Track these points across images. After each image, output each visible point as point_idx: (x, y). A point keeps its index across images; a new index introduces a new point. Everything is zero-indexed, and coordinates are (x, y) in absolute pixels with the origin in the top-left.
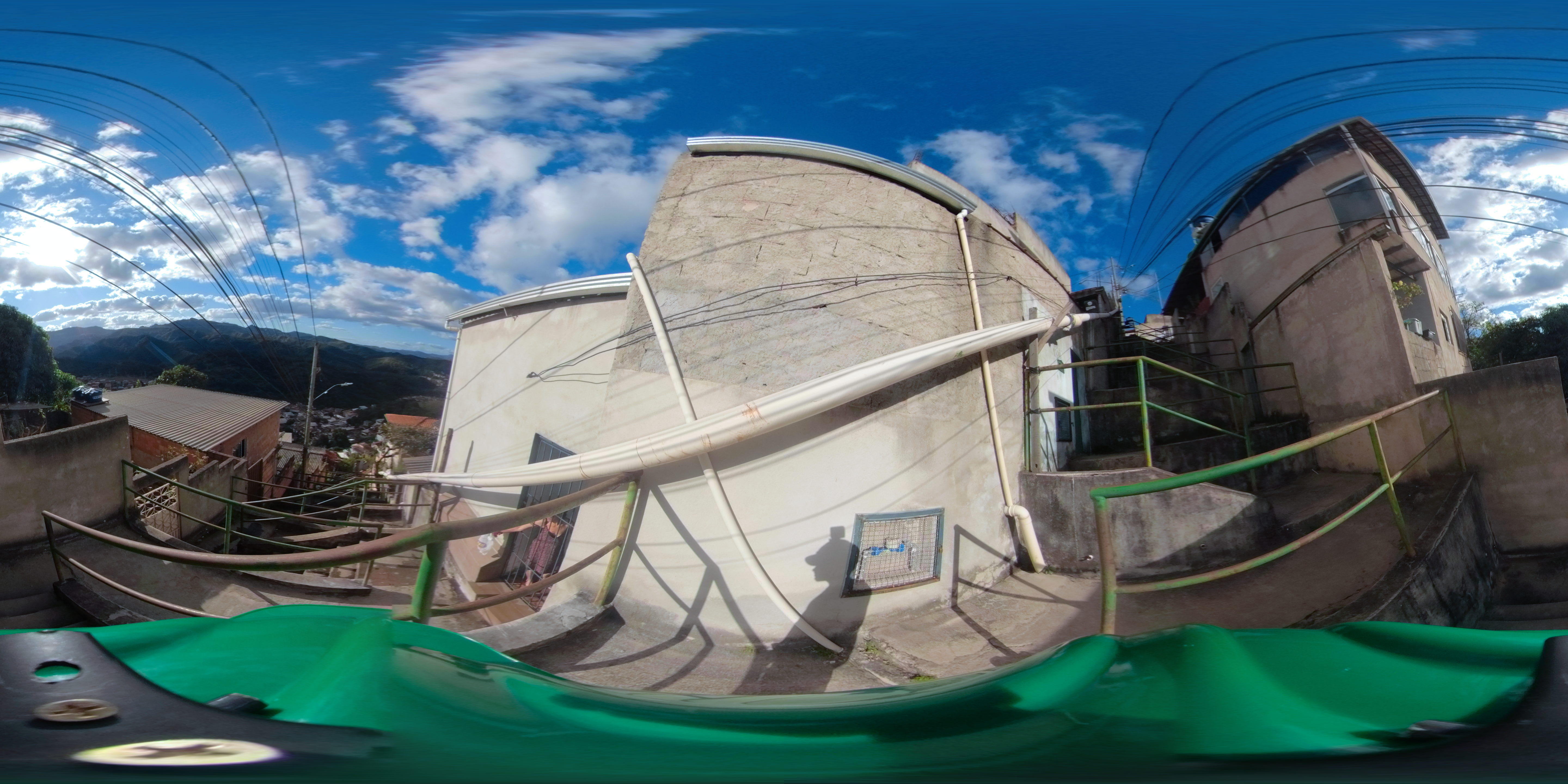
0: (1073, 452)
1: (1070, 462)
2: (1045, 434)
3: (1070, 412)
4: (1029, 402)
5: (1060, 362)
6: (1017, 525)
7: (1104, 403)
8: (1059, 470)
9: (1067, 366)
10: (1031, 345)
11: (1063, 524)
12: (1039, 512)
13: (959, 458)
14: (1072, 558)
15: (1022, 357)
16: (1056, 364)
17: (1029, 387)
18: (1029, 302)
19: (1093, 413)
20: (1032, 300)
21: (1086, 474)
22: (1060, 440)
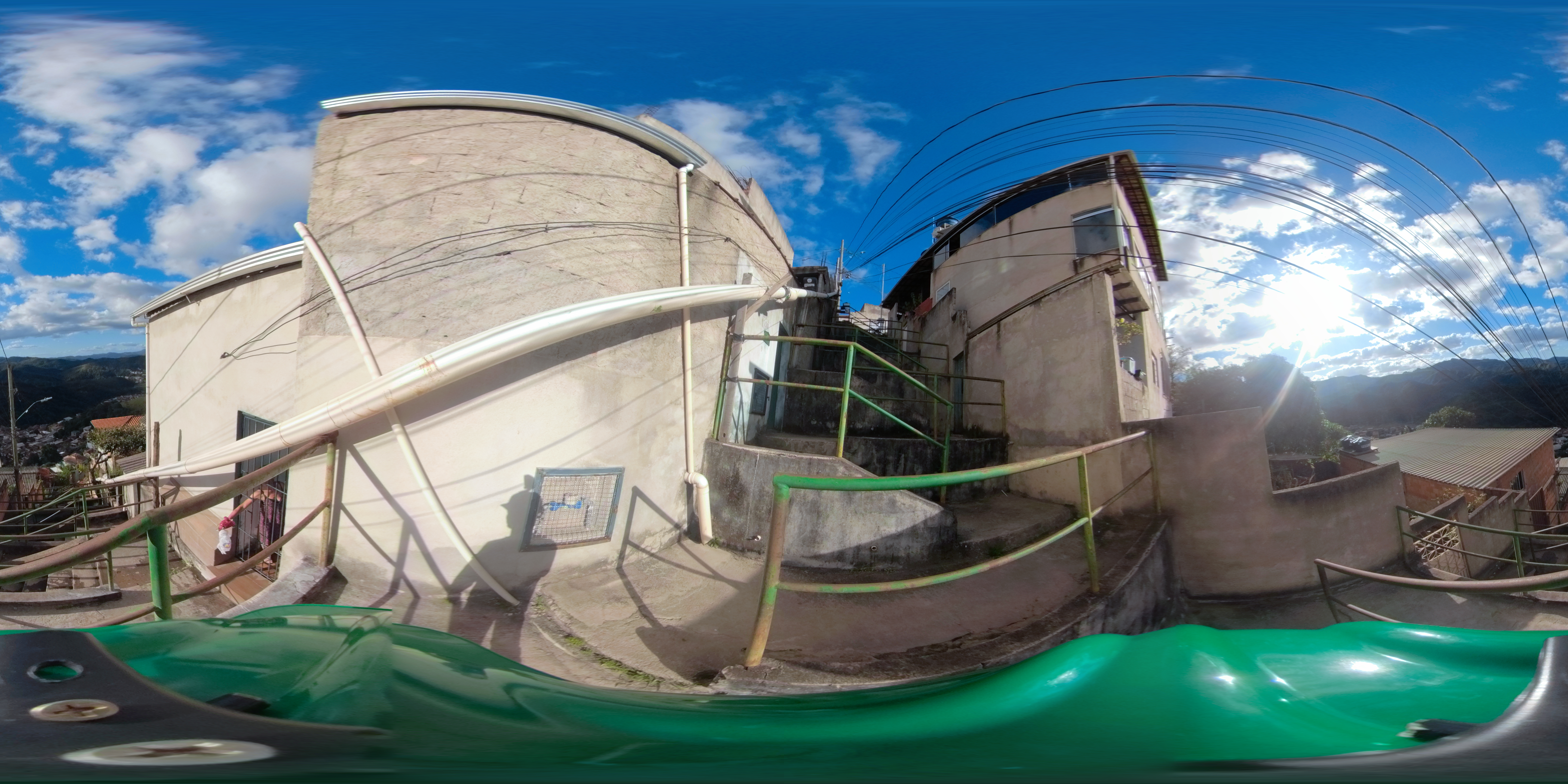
0: (764, 426)
1: (758, 439)
2: (739, 403)
3: (768, 386)
4: (727, 369)
5: (766, 333)
6: (695, 492)
7: (804, 383)
8: (747, 443)
9: (773, 339)
10: (740, 311)
11: (738, 499)
12: (718, 483)
13: (647, 418)
14: (741, 535)
15: (728, 322)
16: (763, 334)
17: (730, 354)
18: (744, 266)
19: (791, 391)
20: (749, 266)
21: (773, 452)
22: (753, 412)
